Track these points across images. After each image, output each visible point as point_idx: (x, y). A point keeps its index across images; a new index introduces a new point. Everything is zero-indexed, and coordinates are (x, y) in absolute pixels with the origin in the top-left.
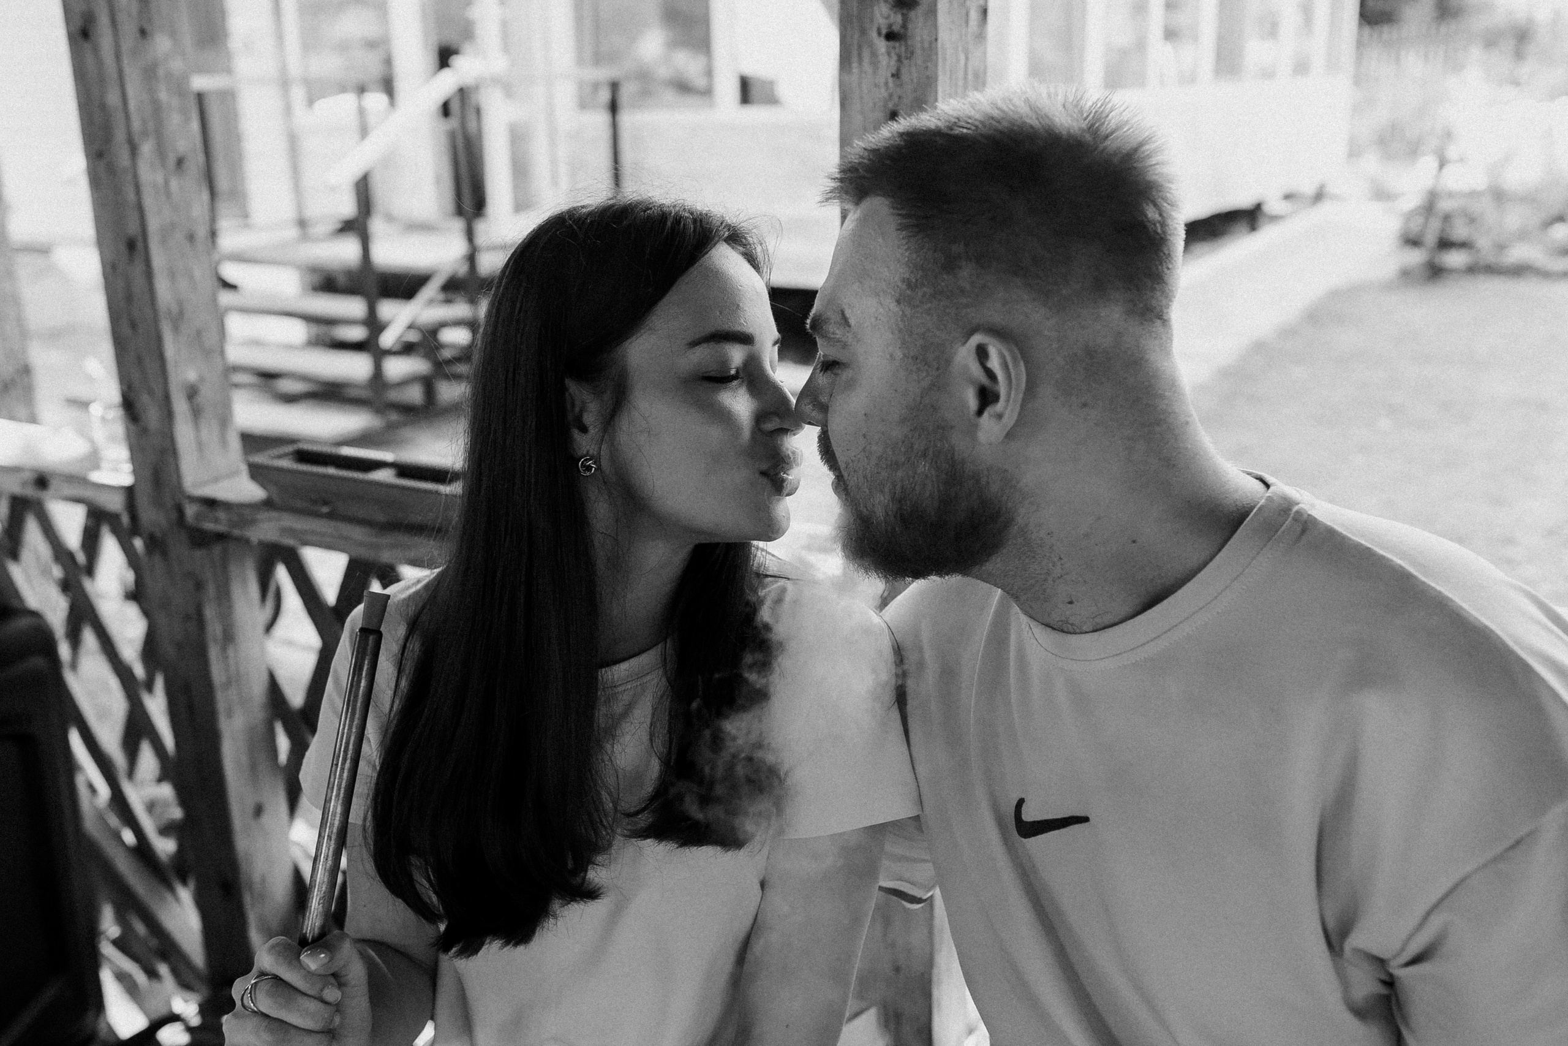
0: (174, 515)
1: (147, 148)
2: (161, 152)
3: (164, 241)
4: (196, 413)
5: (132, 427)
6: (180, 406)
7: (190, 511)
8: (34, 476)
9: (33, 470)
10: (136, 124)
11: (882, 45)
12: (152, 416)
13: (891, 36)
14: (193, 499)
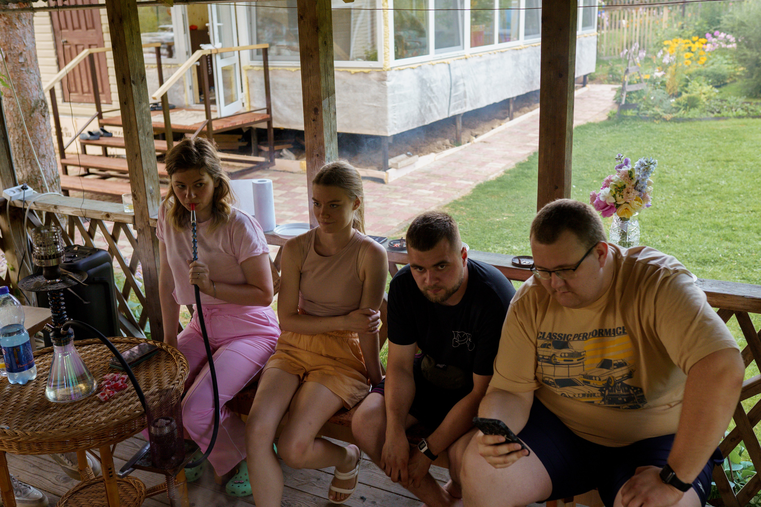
0: (147, 224)
1: (140, 131)
2: (144, 132)
3: (145, 154)
4: (152, 197)
5: (134, 200)
6: (149, 196)
7: (151, 223)
8: (106, 214)
9: (105, 212)
10: (138, 125)
11: (312, 122)
12: (141, 198)
13: (314, 120)
14: (152, 219)
